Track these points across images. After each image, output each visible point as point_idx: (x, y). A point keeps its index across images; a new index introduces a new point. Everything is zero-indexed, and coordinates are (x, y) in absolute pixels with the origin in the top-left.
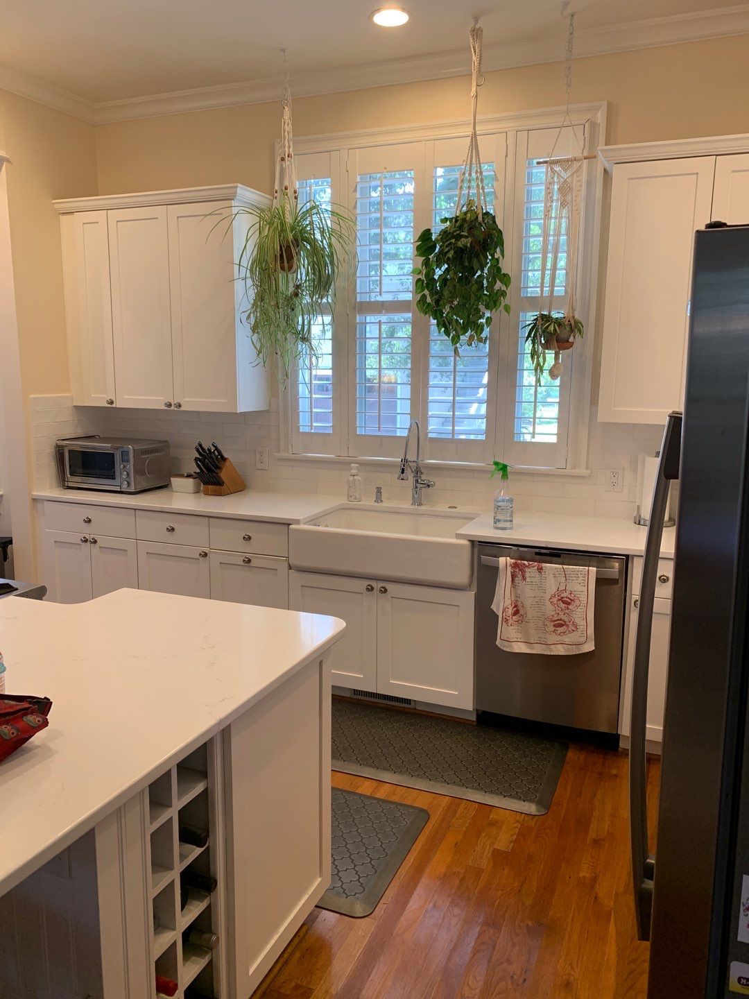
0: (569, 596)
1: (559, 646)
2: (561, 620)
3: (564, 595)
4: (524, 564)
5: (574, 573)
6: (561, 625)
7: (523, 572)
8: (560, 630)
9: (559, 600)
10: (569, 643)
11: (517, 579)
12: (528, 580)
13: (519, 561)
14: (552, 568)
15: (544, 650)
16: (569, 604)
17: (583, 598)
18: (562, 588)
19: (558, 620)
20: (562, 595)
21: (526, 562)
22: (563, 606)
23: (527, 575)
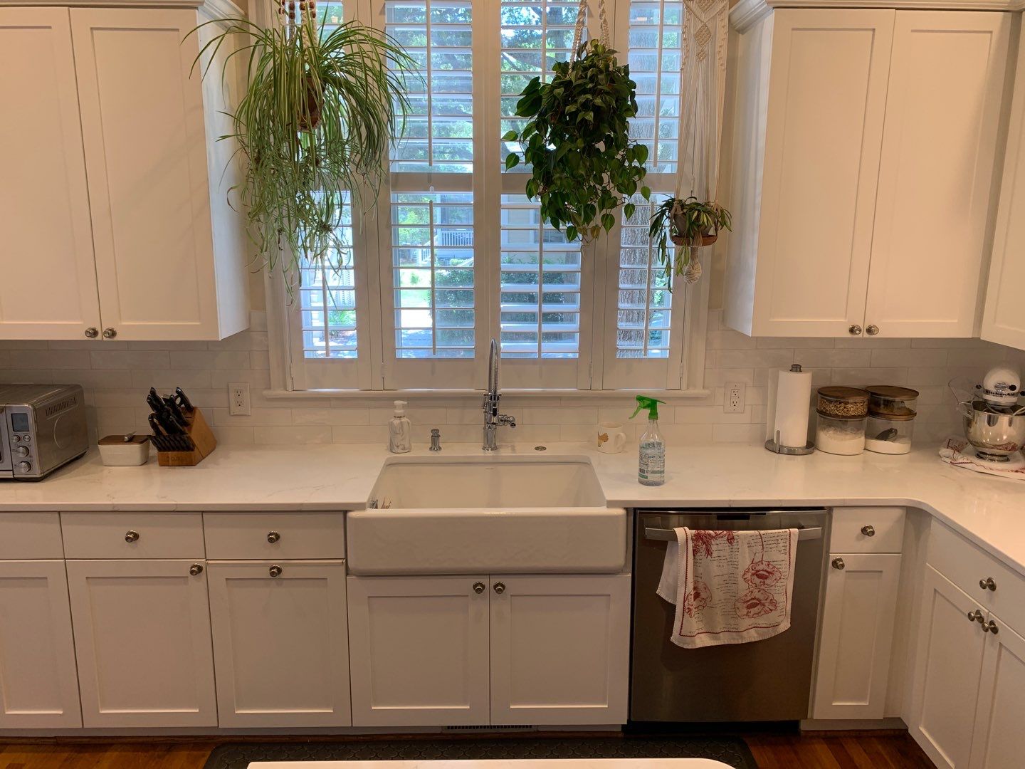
0: (766, 568)
1: (753, 631)
2: (755, 598)
3: (761, 567)
4: (709, 535)
5: (773, 539)
6: (754, 605)
7: (708, 544)
8: (753, 611)
9: (753, 574)
10: (765, 626)
11: (699, 554)
12: (715, 554)
13: (702, 532)
14: (746, 536)
15: (734, 639)
16: (766, 578)
17: (784, 568)
18: (758, 559)
19: (752, 599)
20: (758, 568)
21: (711, 532)
22: (757, 581)
23: (714, 548)
